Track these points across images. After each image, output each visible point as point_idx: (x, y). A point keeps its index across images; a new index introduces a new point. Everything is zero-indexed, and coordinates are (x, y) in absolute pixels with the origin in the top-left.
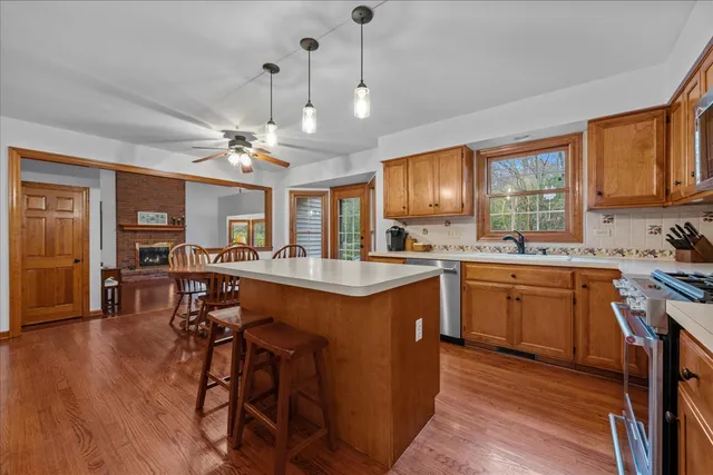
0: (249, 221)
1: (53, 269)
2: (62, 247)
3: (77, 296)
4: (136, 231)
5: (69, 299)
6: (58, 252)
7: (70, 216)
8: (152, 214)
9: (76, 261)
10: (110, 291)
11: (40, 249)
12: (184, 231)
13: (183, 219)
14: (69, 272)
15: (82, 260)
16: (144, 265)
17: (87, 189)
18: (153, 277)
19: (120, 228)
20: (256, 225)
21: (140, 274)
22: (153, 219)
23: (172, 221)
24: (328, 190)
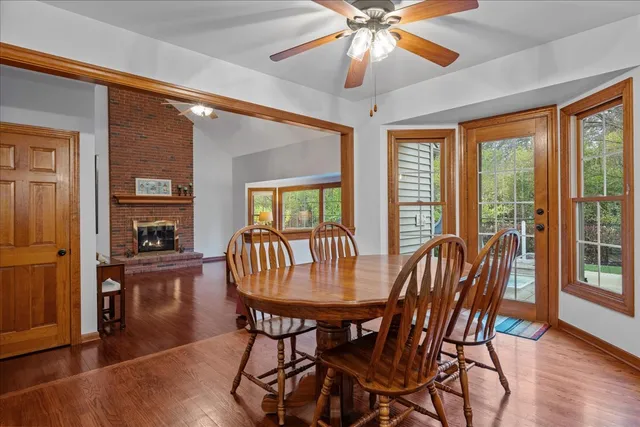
0: (274, 190)
1: (25, 267)
2: (40, 229)
3: (62, 312)
4: (132, 205)
5: (51, 317)
6: (33, 239)
7: (50, 178)
8: (153, 182)
9: (61, 253)
10: (107, 299)
11: (7, 235)
12: (191, 205)
13: (191, 187)
14: (50, 271)
15: (69, 252)
16: (143, 250)
17: (76, 136)
18: (155, 268)
19: (115, 200)
20: (286, 195)
21: (139, 263)
22: (153, 188)
23: (178, 191)
24: (456, 127)
